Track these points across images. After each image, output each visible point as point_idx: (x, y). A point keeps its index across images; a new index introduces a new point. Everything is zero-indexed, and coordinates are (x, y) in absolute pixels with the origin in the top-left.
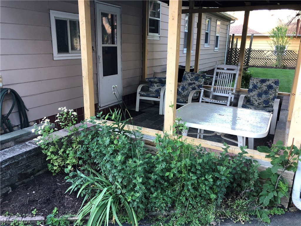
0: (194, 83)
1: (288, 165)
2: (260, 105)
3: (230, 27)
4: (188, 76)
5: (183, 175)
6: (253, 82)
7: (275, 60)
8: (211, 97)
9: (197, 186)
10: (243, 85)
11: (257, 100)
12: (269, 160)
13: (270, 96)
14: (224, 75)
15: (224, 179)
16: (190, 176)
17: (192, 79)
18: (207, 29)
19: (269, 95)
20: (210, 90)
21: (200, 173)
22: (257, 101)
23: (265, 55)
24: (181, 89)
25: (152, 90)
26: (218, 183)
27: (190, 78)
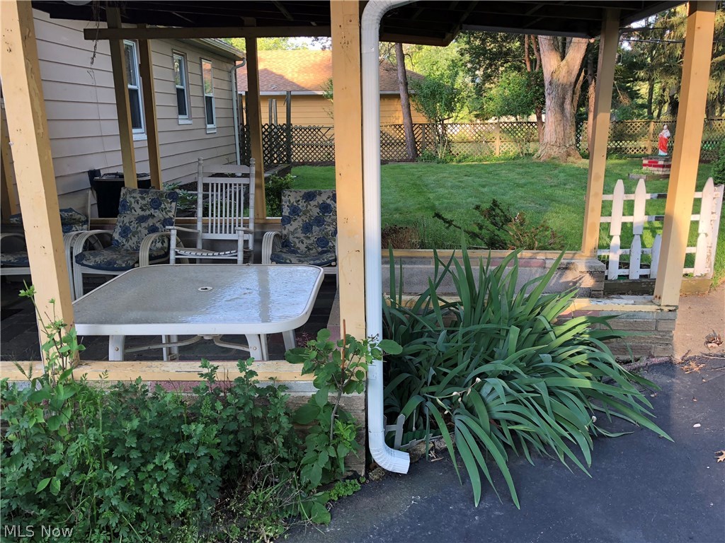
0: (152, 216)
1: (346, 381)
2: (312, 249)
3: (235, 74)
4: (133, 200)
5: (90, 475)
6: (290, 201)
8: (199, 246)
9: (139, 492)
10: (275, 209)
11: (304, 239)
12: (311, 378)
13: (329, 228)
14: (235, 188)
15: (203, 454)
16: (111, 472)
17: (145, 205)
18: (179, 81)
19: (326, 227)
20: (195, 228)
21: (140, 455)
22: (303, 243)
23: (324, 137)
24: (120, 234)
26: (191, 468)
27: (138, 203)
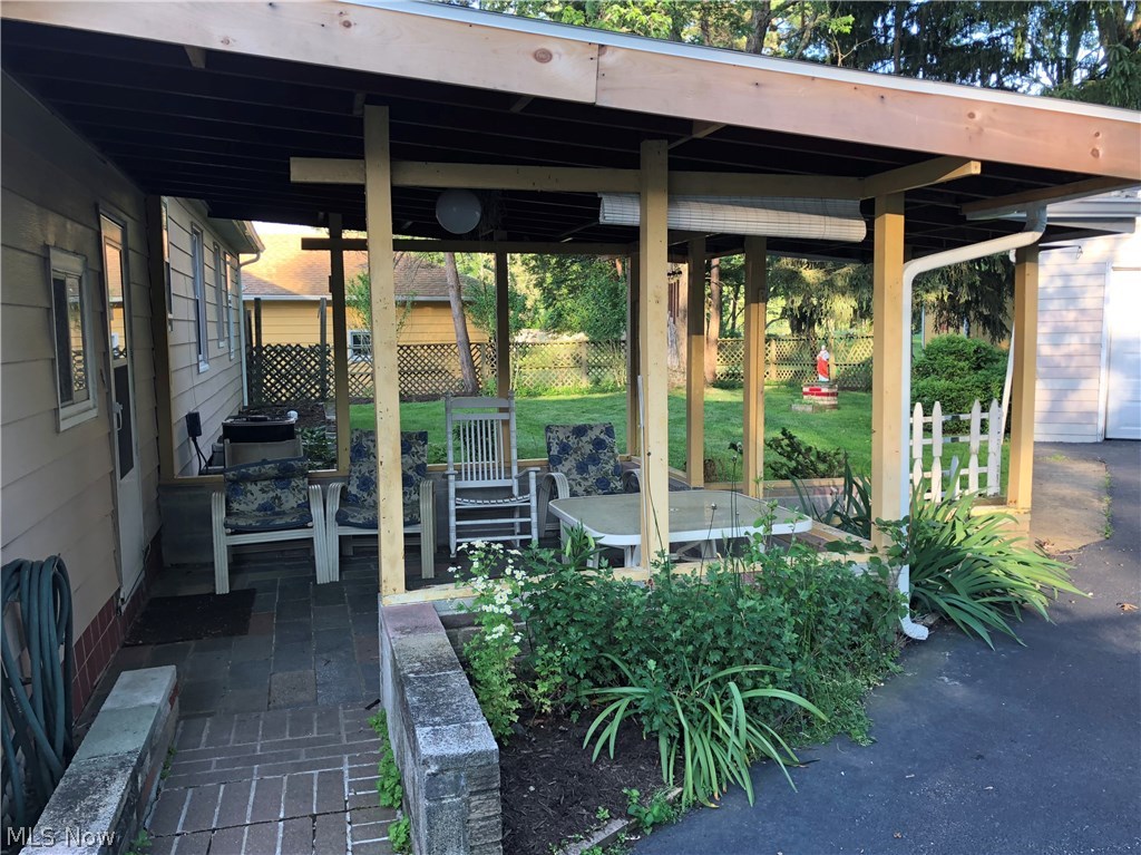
6: (558, 438)
7: (369, 377)
11: (581, 481)
13: (608, 467)
19: (604, 465)
25: (242, 507)
